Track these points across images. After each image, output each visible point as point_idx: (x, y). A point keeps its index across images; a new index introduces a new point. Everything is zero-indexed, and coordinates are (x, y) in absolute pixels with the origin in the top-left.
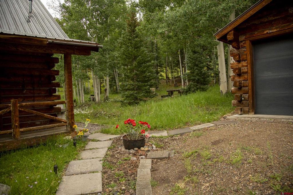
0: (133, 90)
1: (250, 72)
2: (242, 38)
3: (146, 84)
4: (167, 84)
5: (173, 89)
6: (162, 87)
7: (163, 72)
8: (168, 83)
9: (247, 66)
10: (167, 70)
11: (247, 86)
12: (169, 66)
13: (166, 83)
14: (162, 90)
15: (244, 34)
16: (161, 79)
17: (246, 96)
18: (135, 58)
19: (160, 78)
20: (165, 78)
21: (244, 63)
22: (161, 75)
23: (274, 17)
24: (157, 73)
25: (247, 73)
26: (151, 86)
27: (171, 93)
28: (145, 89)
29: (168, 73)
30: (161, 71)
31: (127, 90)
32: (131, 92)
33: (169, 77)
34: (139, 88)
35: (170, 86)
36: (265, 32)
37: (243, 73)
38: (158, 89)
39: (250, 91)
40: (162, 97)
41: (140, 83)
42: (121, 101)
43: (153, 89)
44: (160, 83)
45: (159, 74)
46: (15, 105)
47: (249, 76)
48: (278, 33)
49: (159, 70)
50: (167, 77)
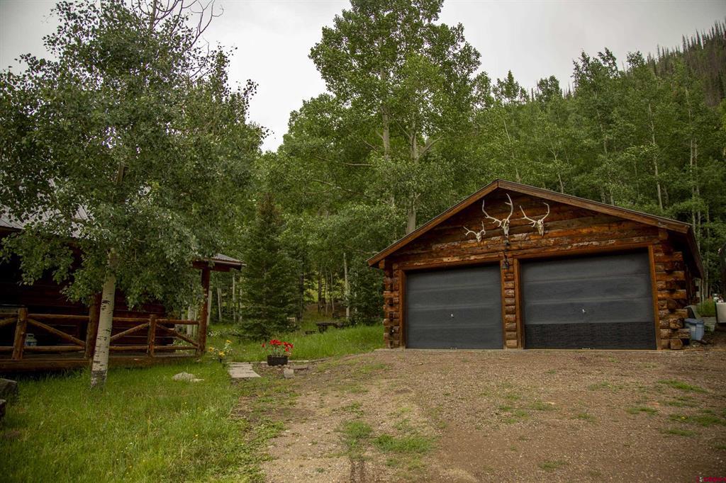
0: (259, 317)
1: (401, 303)
2: (395, 267)
3: (283, 309)
4: (319, 312)
5: (328, 321)
6: (309, 317)
7: (313, 289)
8: (322, 311)
9: (398, 296)
10: (321, 286)
11: (397, 318)
12: (325, 277)
13: (317, 311)
14: (308, 323)
15: (397, 262)
16: (308, 302)
17: (397, 328)
18: (269, 265)
19: (307, 299)
20: (316, 299)
21: (396, 293)
22: (309, 295)
23: (422, 250)
24: (302, 289)
25: (398, 303)
26: (290, 313)
27: (323, 328)
28: (281, 318)
29: (323, 290)
30: (309, 287)
31: (250, 317)
32: (259, 321)
33: (324, 299)
34: (271, 316)
35: (324, 315)
36: (415, 264)
37: (395, 303)
38: (301, 320)
39: (401, 323)
40: (306, 333)
41: (273, 307)
42: (239, 335)
43: (293, 319)
44: (306, 310)
45: (305, 293)
46: (153, 321)
47: (400, 307)
48: (425, 267)
49: (305, 284)
50: (320, 299)
